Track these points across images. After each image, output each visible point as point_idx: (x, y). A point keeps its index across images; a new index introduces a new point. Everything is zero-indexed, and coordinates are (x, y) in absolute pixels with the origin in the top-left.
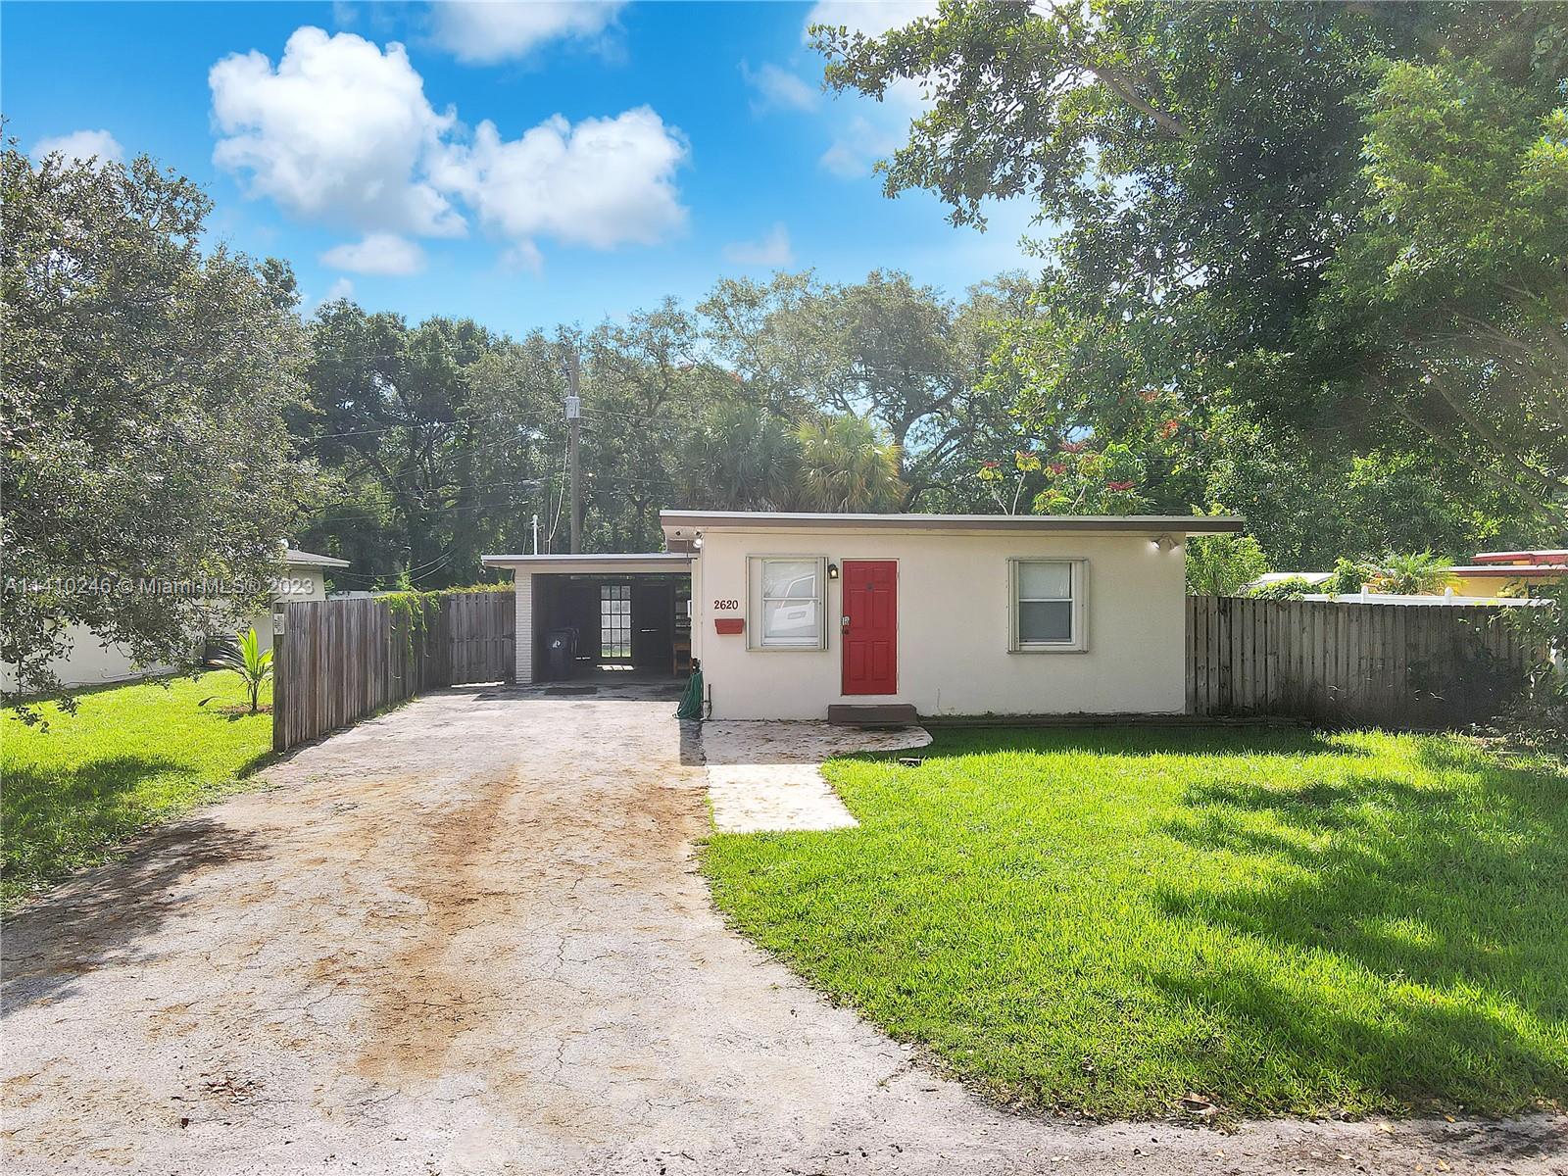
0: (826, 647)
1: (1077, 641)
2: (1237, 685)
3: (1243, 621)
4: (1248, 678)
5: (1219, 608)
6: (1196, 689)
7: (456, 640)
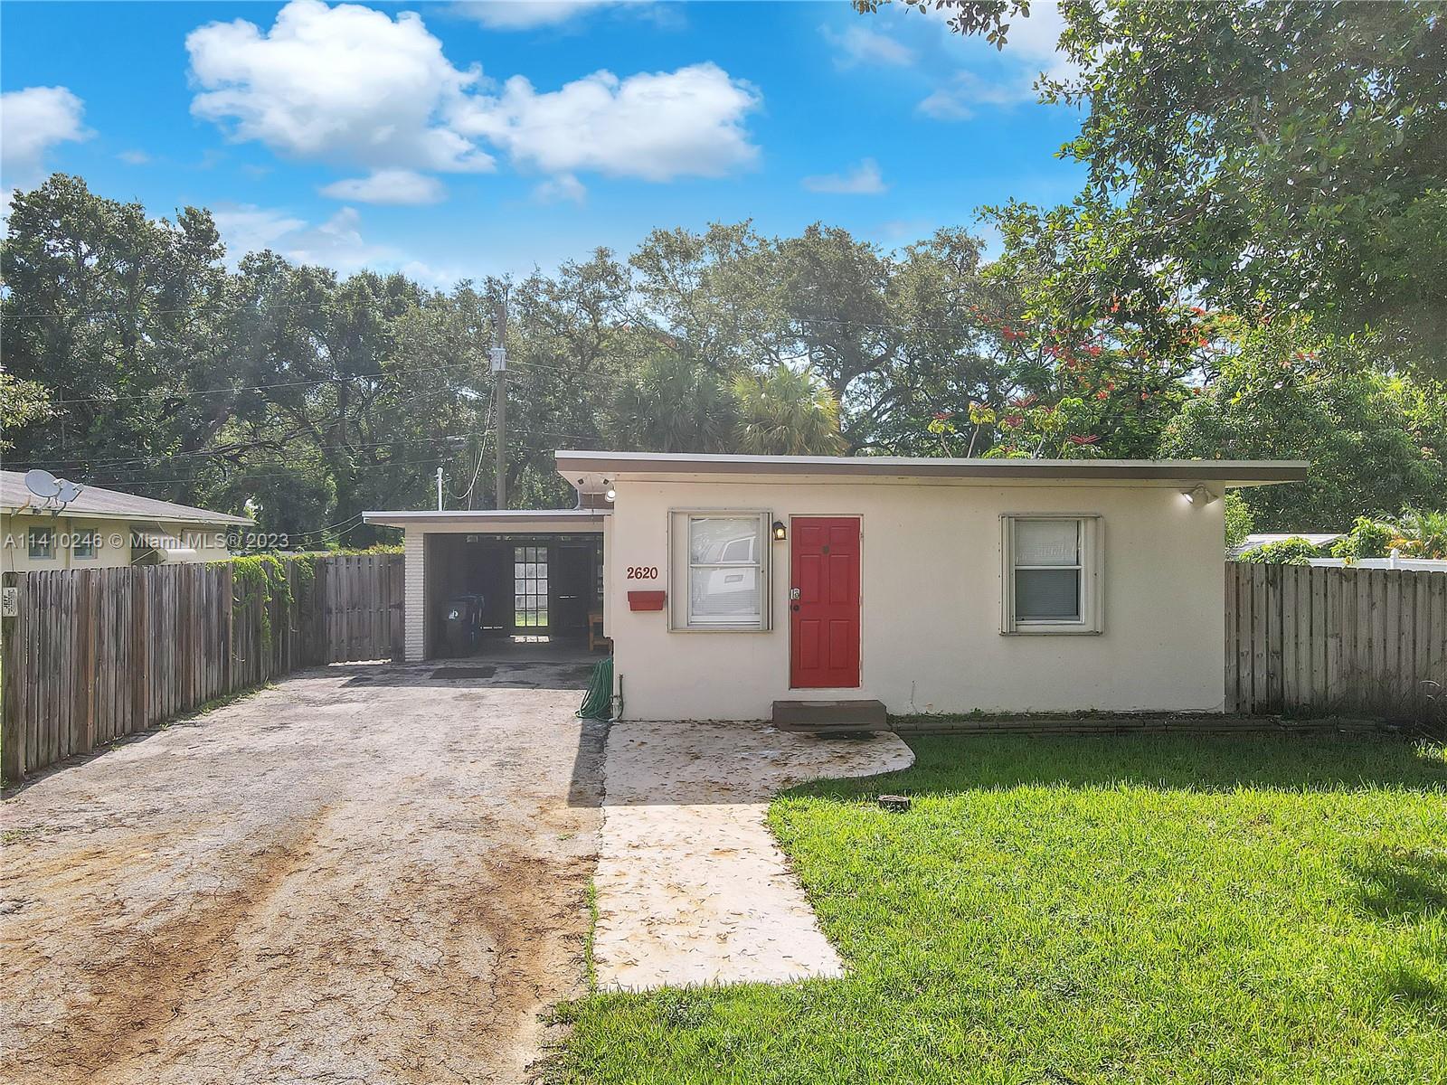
0: (769, 628)
1: (1087, 620)
2: (1290, 677)
3: (1297, 595)
4: (1304, 664)
5: (1267, 578)
6: (1239, 679)
7: (334, 611)
